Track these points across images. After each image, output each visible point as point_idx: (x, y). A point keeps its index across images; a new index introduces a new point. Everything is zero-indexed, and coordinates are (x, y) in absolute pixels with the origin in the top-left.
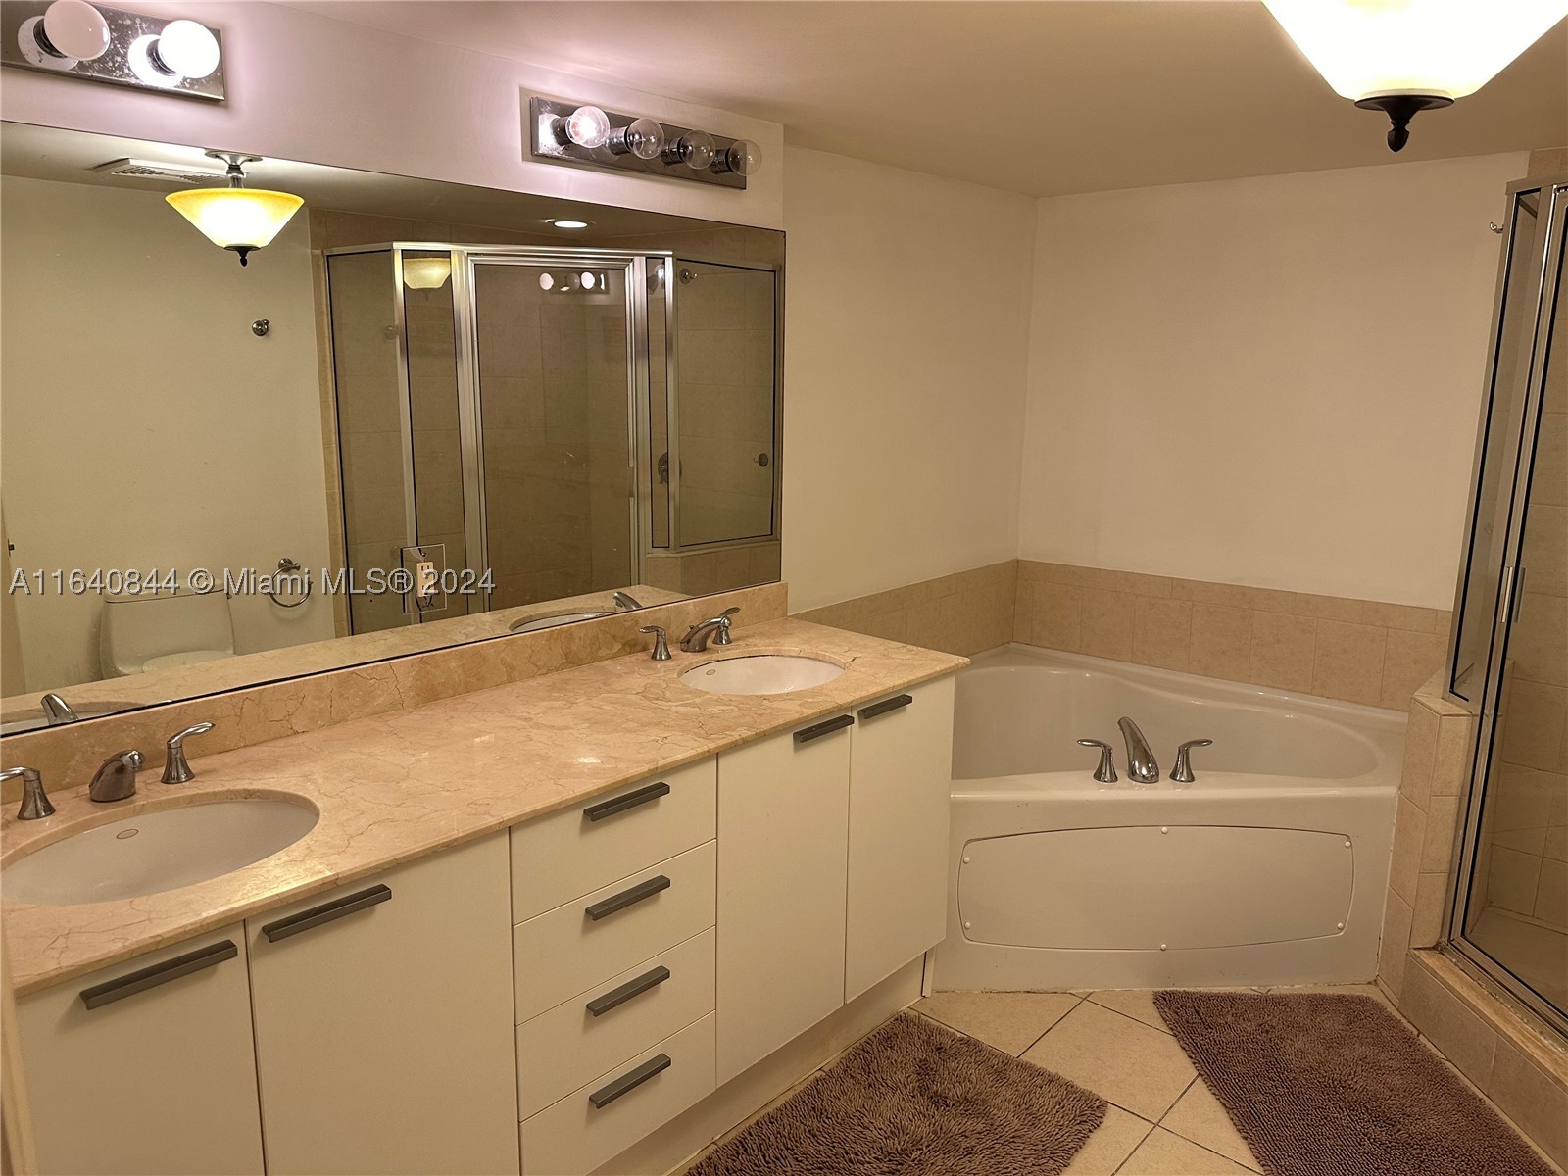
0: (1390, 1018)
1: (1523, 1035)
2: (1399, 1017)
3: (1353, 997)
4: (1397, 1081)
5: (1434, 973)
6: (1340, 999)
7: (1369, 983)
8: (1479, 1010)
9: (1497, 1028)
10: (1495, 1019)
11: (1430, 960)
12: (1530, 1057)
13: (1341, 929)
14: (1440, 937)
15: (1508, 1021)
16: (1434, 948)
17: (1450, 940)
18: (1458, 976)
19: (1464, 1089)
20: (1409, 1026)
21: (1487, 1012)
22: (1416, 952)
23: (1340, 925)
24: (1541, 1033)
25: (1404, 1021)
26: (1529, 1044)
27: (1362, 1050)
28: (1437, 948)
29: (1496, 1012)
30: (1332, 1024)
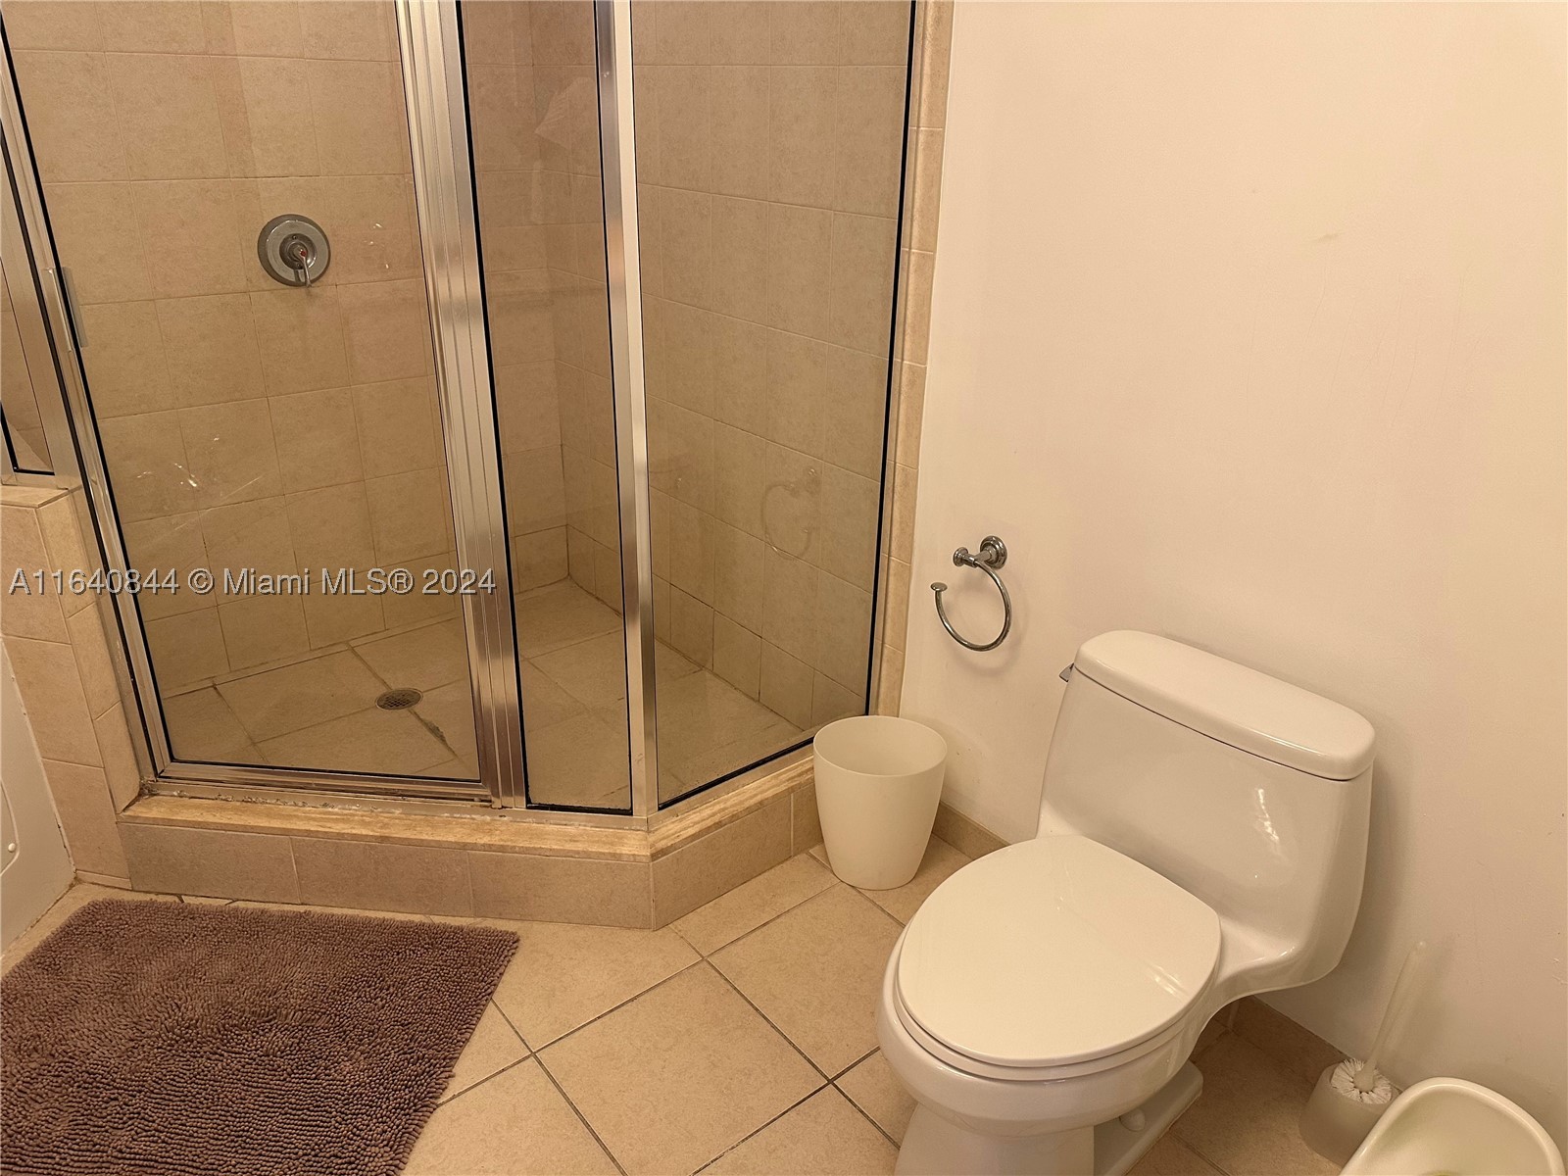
0: (139, 907)
1: (314, 819)
2: (147, 897)
3: (77, 917)
4: (224, 968)
5: (171, 822)
6: (68, 934)
7: (71, 886)
8: (252, 827)
9: (286, 832)
10: (276, 824)
11: (152, 810)
12: (340, 836)
13: (13, 852)
14: (141, 778)
15: (289, 817)
16: (140, 795)
17: (156, 775)
18: (197, 807)
19: (283, 917)
20: (161, 899)
21: (263, 823)
22: (127, 813)
23: (11, 847)
24: (325, 805)
25: (154, 897)
26: (329, 825)
27: (156, 969)
28: (145, 792)
29: (269, 815)
30: (94, 968)
